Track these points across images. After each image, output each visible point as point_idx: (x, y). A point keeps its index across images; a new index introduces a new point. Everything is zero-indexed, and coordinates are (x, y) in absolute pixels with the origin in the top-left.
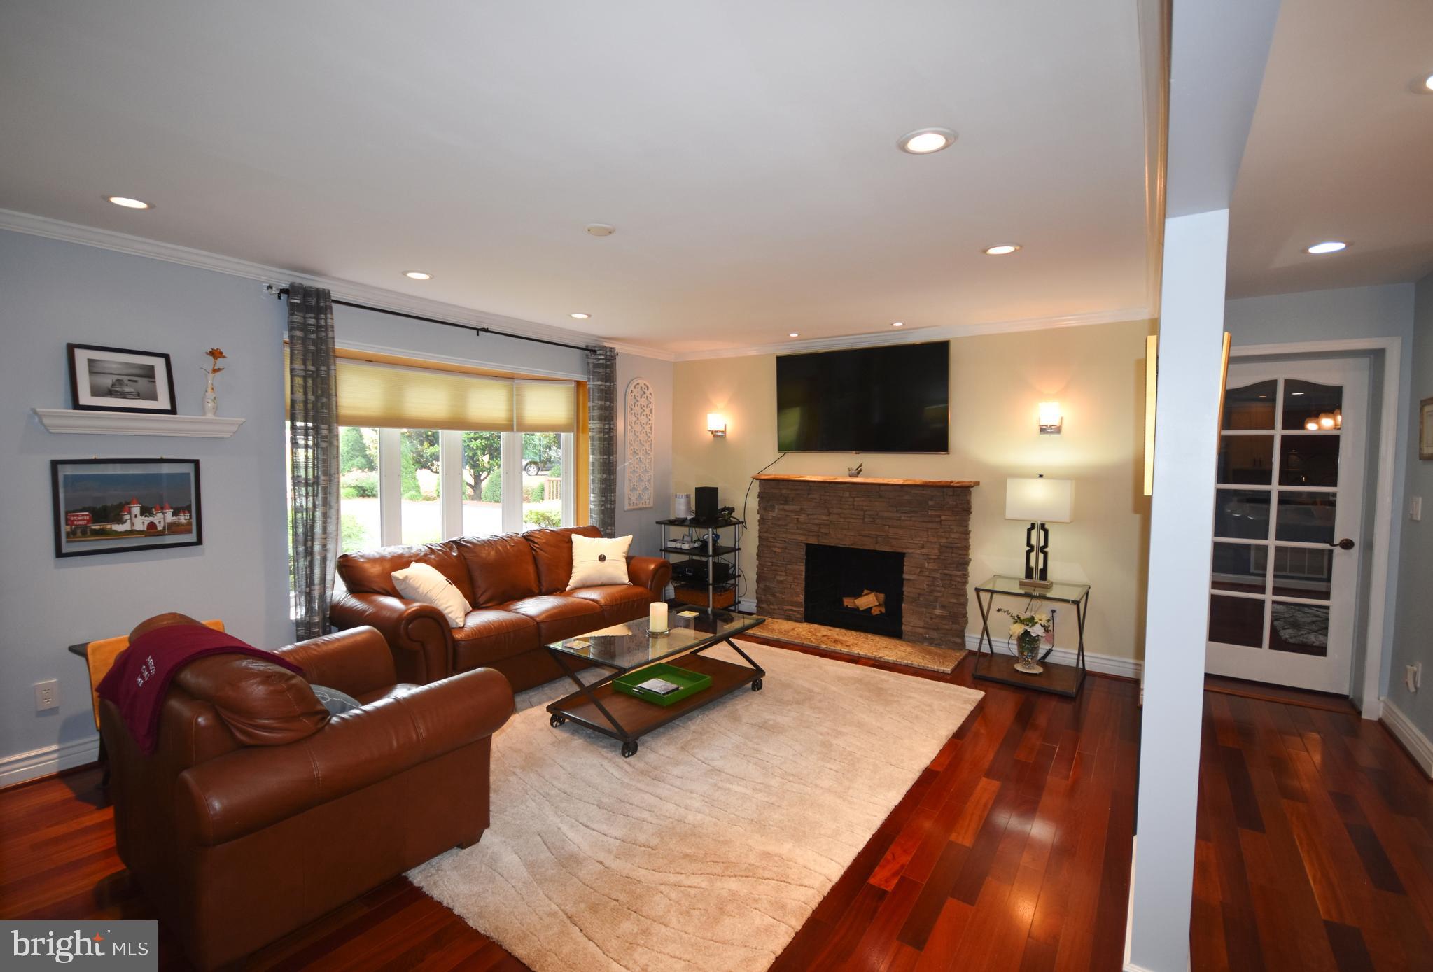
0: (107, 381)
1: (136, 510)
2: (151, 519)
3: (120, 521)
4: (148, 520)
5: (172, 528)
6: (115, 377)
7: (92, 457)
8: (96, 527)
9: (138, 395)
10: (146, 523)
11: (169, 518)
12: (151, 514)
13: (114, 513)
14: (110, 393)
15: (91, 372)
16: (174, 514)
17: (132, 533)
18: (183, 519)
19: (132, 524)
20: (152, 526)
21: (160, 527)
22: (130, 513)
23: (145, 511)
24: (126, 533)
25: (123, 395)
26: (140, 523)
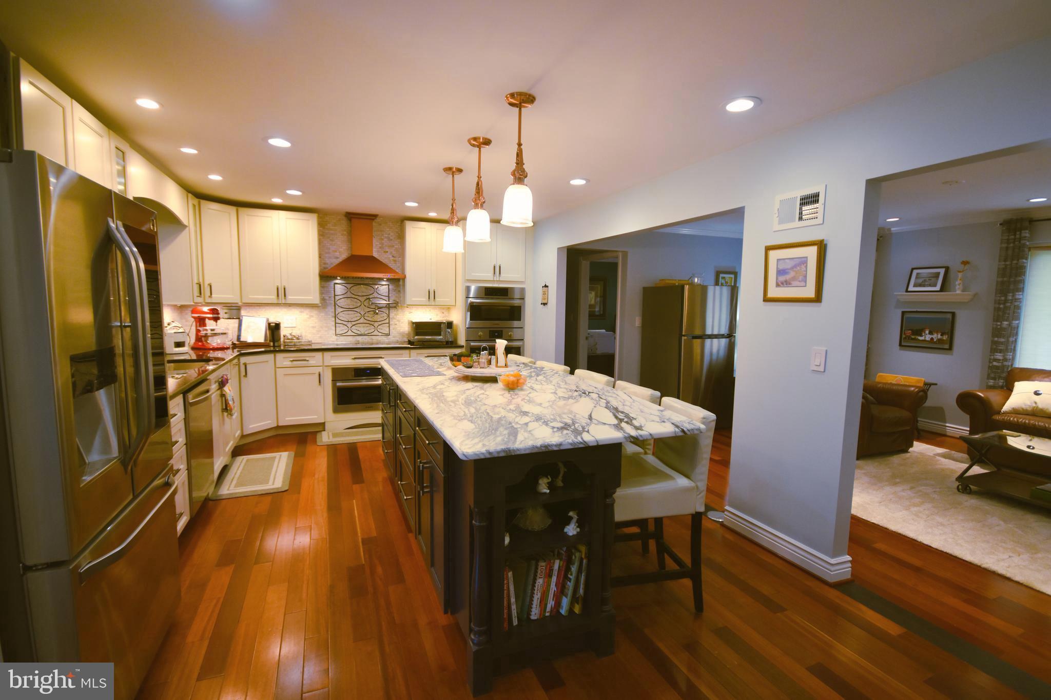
0: (920, 281)
1: (927, 332)
2: (932, 336)
3: (921, 336)
4: (931, 336)
5: (940, 341)
6: (924, 279)
7: (915, 310)
8: (913, 337)
9: (930, 285)
10: (930, 337)
11: (939, 336)
12: (932, 334)
13: (919, 332)
14: (920, 285)
15: (916, 278)
16: (941, 335)
17: (924, 341)
18: (945, 337)
19: (925, 337)
20: (932, 339)
21: (935, 340)
22: (925, 333)
23: (930, 333)
24: (922, 340)
25: (924, 286)
26: (928, 337)
